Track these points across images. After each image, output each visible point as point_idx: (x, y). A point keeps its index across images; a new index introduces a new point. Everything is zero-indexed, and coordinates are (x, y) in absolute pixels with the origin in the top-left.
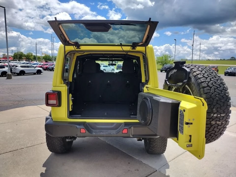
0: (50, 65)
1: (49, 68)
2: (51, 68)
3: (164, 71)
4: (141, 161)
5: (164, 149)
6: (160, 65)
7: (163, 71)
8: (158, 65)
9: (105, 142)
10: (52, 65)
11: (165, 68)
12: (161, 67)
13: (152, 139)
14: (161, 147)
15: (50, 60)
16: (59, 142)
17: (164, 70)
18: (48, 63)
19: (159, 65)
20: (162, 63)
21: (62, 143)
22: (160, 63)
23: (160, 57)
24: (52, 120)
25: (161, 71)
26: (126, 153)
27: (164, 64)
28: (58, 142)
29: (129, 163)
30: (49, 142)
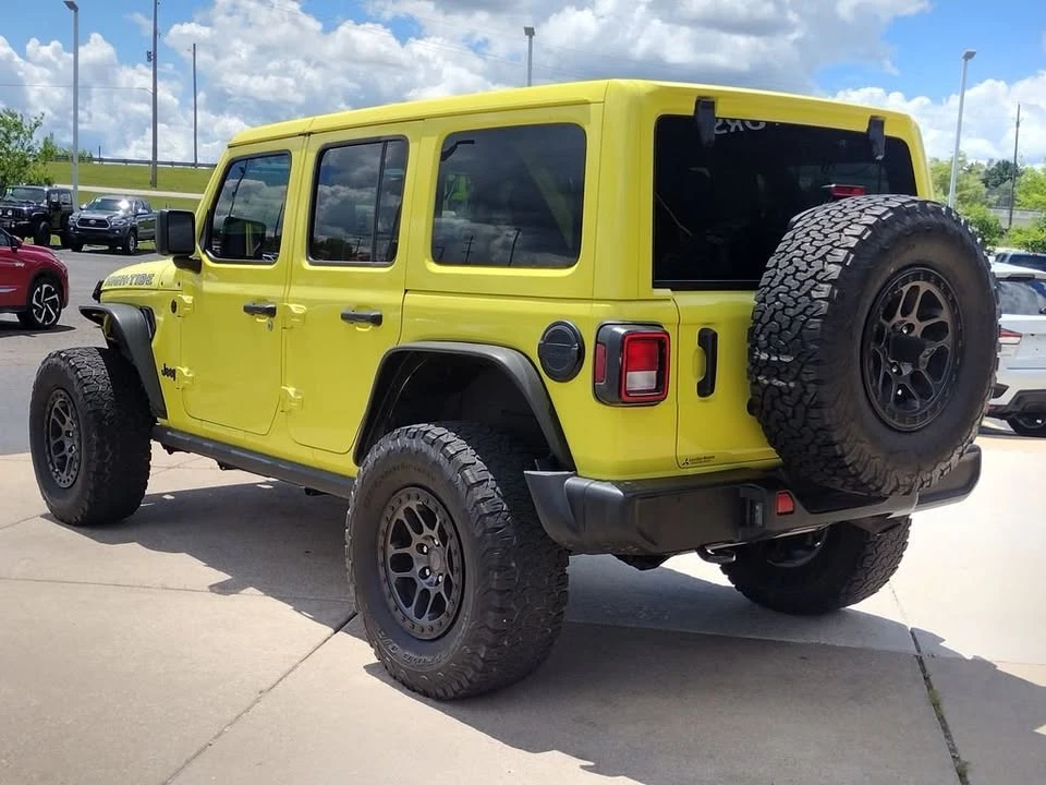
4: (825, 645)
11: (18, 215)
29: (804, 658)
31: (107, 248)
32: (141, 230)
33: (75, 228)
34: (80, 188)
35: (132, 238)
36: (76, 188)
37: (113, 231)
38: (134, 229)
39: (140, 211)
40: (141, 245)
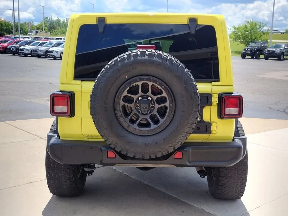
0: (11, 42)
1: (10, 49)
2: (15, 49)
3: (250, 57)
4: (203, 210)
5: (242, 190)
6: (241, 42)
7: (247, 57)
8: (236, 43)
9: (140, 181)
10: (17, 43)
11: (251, 50)
12: (242, 47)
13: (221, 173)
14: (236, 186)
15: (10, 32)
16: (68, 177)
17: (248, 55)
18: (7, 39)
19: (238, 43)
20: (245, 39)
21: (72, 177)
22: (240, 38)
23: (242, 25)
24: (59, 138)
25: (244, 56)
26: (176, 198)
27: (249, 42)
28: (66, 176)
29: (183, 212)
30: (51, 176)
31: (277, 58)
32: (285, 53)
33: (266, 53)
34: (272, 41)
35: (282, 56)
36: (271, 41)
37: (276, 54)
38: (283, 53)
39: (286, 47)
40: (285, 57)
